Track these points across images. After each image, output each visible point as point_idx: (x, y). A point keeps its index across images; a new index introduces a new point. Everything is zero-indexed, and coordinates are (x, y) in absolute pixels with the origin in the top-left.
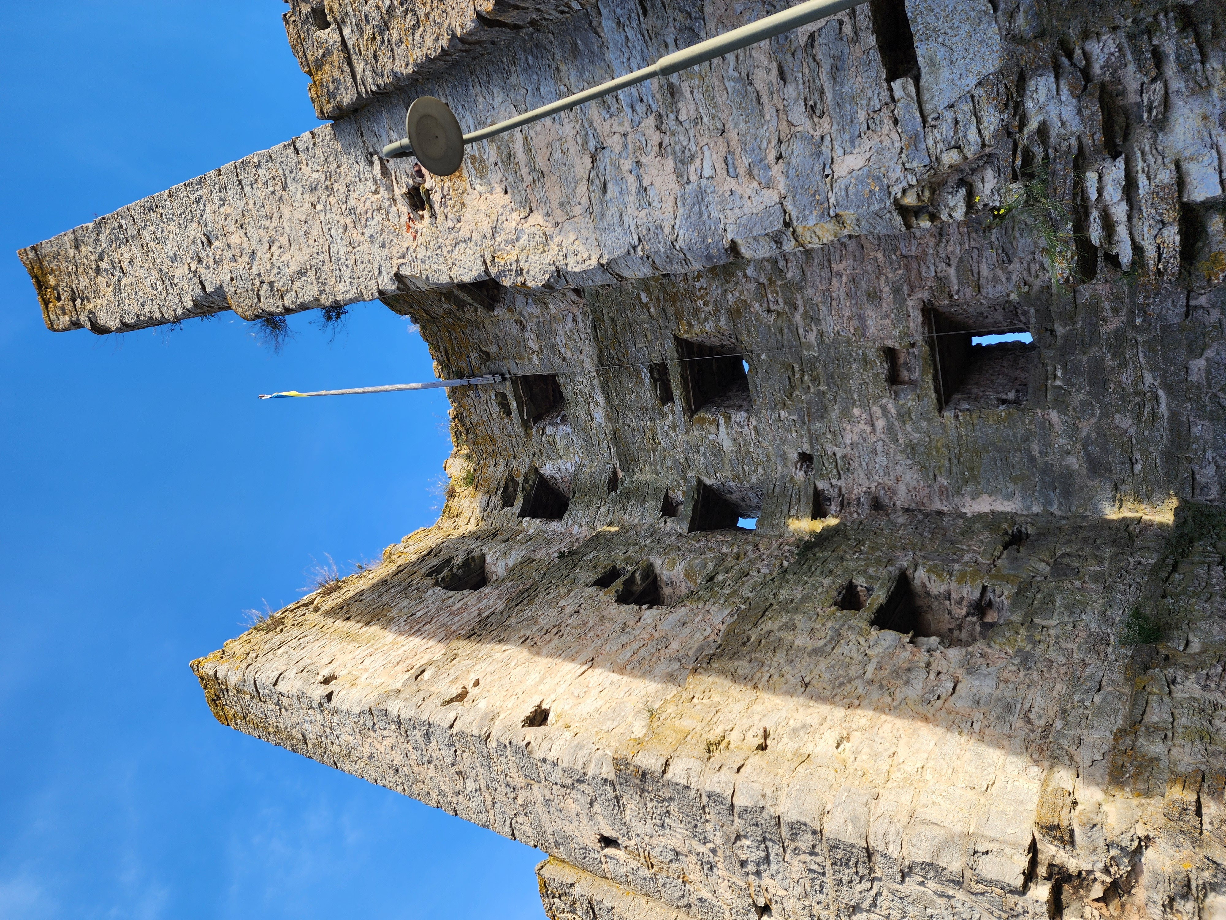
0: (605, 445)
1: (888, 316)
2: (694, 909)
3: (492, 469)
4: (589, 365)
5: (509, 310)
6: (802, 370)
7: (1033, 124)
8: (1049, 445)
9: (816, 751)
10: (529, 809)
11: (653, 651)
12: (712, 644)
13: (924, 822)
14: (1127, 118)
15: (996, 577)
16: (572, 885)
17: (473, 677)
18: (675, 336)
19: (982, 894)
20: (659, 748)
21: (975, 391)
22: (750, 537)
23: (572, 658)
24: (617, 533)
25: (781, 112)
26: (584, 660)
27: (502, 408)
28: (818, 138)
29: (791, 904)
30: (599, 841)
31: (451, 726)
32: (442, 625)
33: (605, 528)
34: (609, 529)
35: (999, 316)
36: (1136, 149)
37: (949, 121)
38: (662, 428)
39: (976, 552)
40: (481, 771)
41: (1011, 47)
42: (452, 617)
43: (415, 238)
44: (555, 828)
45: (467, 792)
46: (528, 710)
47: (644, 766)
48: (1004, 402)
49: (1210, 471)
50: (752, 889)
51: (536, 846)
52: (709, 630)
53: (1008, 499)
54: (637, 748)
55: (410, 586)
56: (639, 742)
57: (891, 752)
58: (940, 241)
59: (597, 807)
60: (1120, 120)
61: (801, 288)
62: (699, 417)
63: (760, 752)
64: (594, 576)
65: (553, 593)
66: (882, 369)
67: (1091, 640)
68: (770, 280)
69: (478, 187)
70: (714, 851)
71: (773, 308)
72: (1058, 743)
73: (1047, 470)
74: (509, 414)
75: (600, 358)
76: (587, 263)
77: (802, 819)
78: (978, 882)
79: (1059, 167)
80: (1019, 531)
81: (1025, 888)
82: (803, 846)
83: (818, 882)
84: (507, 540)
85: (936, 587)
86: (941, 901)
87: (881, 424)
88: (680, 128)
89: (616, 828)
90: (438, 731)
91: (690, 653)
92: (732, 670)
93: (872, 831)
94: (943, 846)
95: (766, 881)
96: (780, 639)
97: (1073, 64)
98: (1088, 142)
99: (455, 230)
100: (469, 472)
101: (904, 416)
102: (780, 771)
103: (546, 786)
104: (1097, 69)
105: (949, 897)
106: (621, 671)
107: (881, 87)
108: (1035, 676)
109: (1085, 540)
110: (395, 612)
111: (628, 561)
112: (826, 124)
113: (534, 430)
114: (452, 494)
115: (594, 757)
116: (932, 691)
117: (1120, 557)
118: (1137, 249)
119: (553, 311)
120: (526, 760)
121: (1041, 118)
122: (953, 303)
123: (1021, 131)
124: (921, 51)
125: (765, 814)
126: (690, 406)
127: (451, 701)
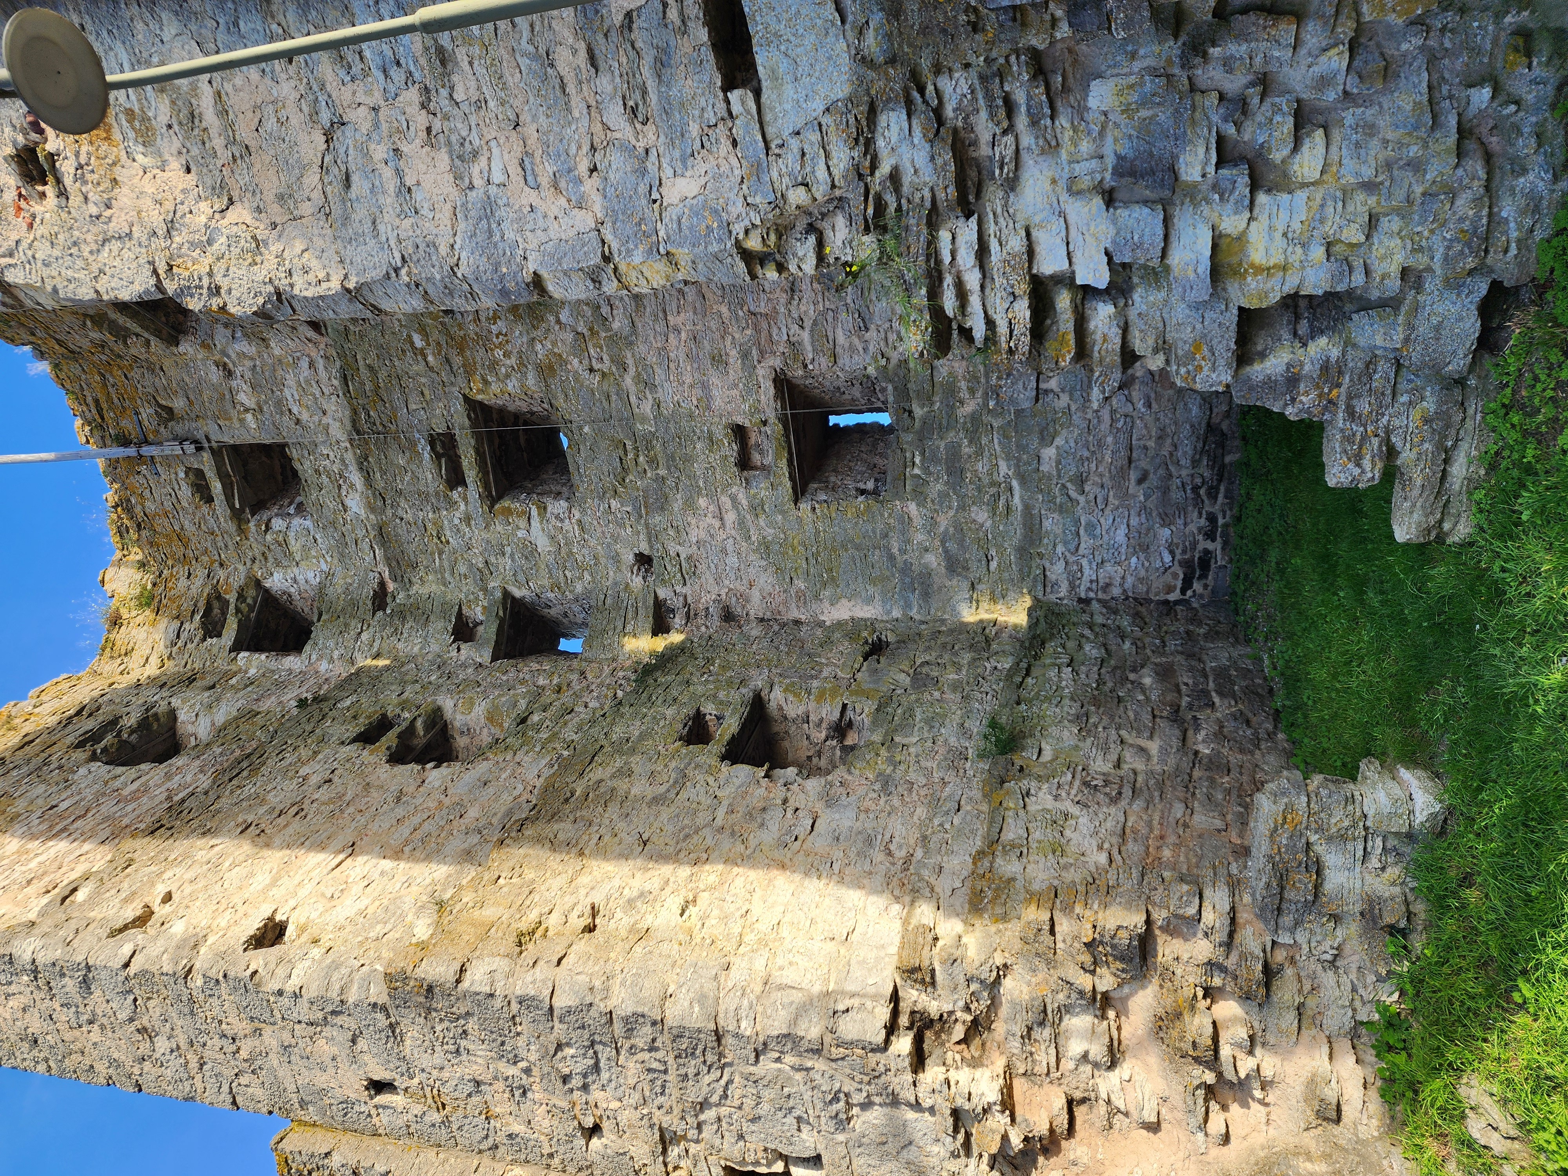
0: (366, 546)
1: (736, 386)
2: (502, 1150)
3: (183, 583)
4: (338, 432)
5: (204, 345)
6: (636, 449)
7: (885, 169)
8: (908, 541)
9: (656, 923)
10: (258, 1063)
11: (442, 823)
12: (525, 805)
13: (781, 987)
14: (979, 173)
15: (856, 693)
16: (327, 1154)
17: (161, 889)
18: (464, 395)
19: (843, 1059)
20: (451, 951)
21: (833, 479)
22: (575, 663)
23: (322, 847)
24: (387, 668)
25: (593, 110)
26: (340, 847)
27: (198, 491)
28: (641, 150)
29: (626, 1116)
30: (367, 1088)
31: (127, 965)
32: (106, 819)
33: (369, 662)
34: (375, 662)
35: (856, 392)
36: (988, 209)
37: (796, 151)
38: (451, 521)
39: (835, 665)
40: (179, 1023)
41: (862, 70)
42: (121, 805)
43: (31, 226)
44: (299, 1082)
45: (157, 1055)
46: (253, 925)
47: (430, 978)
48: (863, 492)
49: (1060, 566)
50: (577, 1111)
51: (270, 1113)
52: (520, 787)
53: (868, 604)
54: (420, 955)
55: (46, 763)
56: (423, 946)
57: (743, 911)
58: (792, 298)
59: (362, 1044)
60: (973, 174)
61: (631, 343)
62: (504, 508)
63: (587, 935)
64: (354, 730)
65: (290, 758)
66: (731, 450)
67: (950, 756)
68: (591, 329)
69: (139, 158)
70: (527, 1071)
71: (596, 367)
72: (918, 875)
73: (906, 569)
74: (210, 500)
75: (354, 422)
76: (324, 285)
77: (640, 1010)
78: (838, 1046)
79: (912, 221)
80: (880, 639)
81: (887, 1041)
82: (640, 1042)
83: (659, 1083)
84: (213, 687)
85: (793, 710)
86: (799, 1076)
87: (731, 517)
88: (456, 111)
89: (392, 1066)
90: (104, 974)
91: (495, 821)
92: (551, 836)
93: (722, 1009)
94: (801, 1011)
95: (596, 1095)
96: (613, 790)
97: (925, 102)
98: (941, 195)
99: (102, 219)
100: (144, 588)
101: (756, 508)
102: (612, 955)
103: (283, 1028)
104: (949, 111)
105: (808, 1070)
106: (397, 854)
107: (715, 96)
108: (896, 802)
109: (944, 646)
110: (20, 805)
111: (404, 705)
112: (651, 134)
113: (252, 525)
114: (116, 622)
115: (357, 977)
116: (789, 832)
117: (977, 663)
118: (990, 323)
119: (277, 351)
120: (251, 996)
121: (893, 161)
122: (808, 374)
123: (872, 174)
124: (762, 58)
125: (593, 1013)
126: (490, 492)
127: (126, 927)
